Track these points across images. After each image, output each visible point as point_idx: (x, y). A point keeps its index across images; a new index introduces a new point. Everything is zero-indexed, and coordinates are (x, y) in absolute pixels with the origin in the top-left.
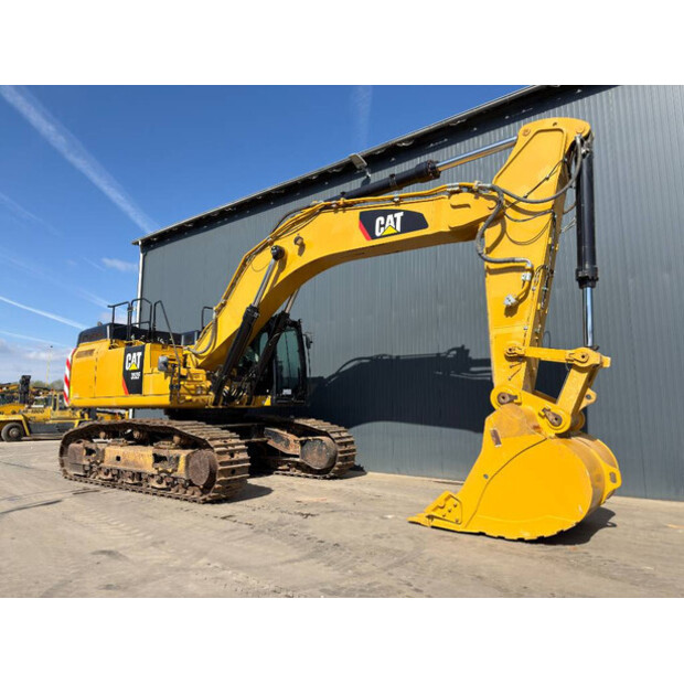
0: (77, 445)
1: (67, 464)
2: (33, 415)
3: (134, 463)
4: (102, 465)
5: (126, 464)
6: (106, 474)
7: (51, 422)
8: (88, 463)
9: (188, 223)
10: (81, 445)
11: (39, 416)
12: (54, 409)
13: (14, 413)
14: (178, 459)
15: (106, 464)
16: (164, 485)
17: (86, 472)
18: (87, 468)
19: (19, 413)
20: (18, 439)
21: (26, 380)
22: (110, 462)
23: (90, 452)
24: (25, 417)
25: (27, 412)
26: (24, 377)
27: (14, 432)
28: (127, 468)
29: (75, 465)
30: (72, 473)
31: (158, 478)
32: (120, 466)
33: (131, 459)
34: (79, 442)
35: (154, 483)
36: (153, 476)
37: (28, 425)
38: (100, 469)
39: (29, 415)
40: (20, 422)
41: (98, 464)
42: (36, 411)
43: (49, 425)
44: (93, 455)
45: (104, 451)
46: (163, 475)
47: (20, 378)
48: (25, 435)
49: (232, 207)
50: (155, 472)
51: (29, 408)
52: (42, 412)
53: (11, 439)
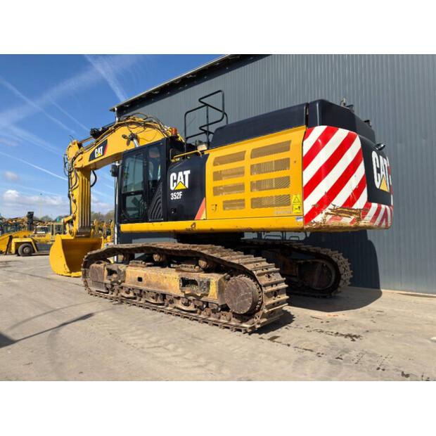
0: (98, 265)
1: (90, 282)
2: (39, 238)
3: (157, 284)
4: (123, 284)
5: (148, 285)
6: (128, 293)
7: (50, 243)
8: (109, 282)
9: (154, 91)
10: (101, 266)
11: (42, 239)
12: (52, 234)
13: (25, 237)
14: (208, 283)
15: (127, 284)
16: (191, 308)
17: (107, 289)
18: (109, 286)
19: (29, 236)
20: (30, 254)
21: (31, 215)
22: (132, 283)
23: (111, 272)
24: (33, 240)
25: (34, 236)
26: (29, 213)
27: (27, 250)
28: (150, 289)
29: (97, 283)
30: (94, 289)
31: (185, 301)
32: (141, 286)
33: (154, 280)
34: (100, 263)
35: (179, 304)
36: (179, 298)
37: (36, 245)
38: (122, 288)
39: (36, 238)
40: (30, 243)
41: (120, 284)
42: (40, 236)
44: (115, 276)
45: (125, 272)
46: (191, 298)
47: (27, 214)
48: (34, 252)
49: (192, 74)
50: (182, 295)
51: (36, 233)
52: (44, 236)
53: (24, 254)
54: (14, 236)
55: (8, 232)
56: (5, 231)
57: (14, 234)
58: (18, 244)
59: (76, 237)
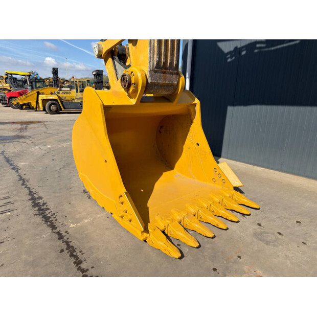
2: (64, 95)
7: (76, 101)
11: (68, 97)
12: (77, 92)
13: (52, 94)
19: (55, 93)
20: (57, 112)
21: (55, 71)
24: (59, 97)
25: (59, 93)
26: (54, 69)
27: (54, 108)
37: (61, 102)
39: (61, 95)
40: (56, 100)
42: (64, 93)
43: (75, 102)
47: (52, 69)
48: (61, 110)
51: (60, 90)
52: (69, 93)
53: (52, 112)
54: (40, 92)
55: (36, 88)
56: (34, 86)
57: (40, 90)
58: (44, 101)
59: (143, 100)
